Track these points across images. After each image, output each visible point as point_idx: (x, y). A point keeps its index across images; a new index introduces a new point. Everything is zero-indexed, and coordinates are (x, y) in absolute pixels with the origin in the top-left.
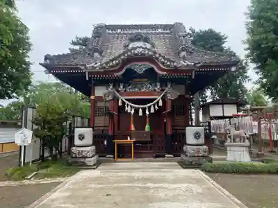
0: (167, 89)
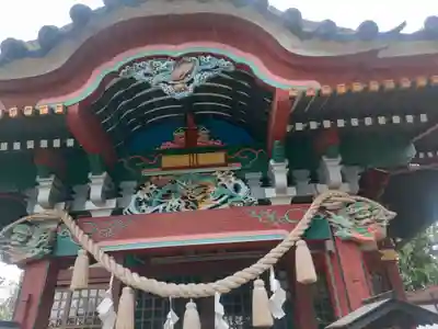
0: (323, 193)
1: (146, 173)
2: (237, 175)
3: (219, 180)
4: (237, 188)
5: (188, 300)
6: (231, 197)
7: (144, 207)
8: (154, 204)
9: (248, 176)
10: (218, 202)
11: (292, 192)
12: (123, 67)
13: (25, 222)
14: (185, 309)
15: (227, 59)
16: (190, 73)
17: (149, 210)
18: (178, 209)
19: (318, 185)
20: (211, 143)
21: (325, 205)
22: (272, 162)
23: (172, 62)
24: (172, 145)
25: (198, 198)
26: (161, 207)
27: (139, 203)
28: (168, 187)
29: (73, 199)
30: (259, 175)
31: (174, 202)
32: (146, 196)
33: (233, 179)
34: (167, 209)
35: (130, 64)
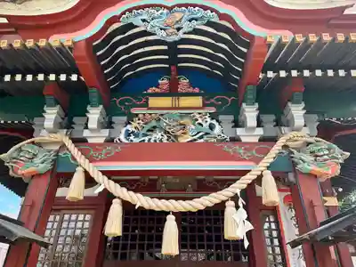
1: (135, 111)
2: (213, 116)
3: (197, 120)
4: (212, 127)
5: (168, 213)
6: (207, 134)
7: (132, 138)
8: (140, 136)
9: (221, 117)
10: (195, 137)
11: (260, 131)
12: (124, 13)
13: (33, 143)
14: (166, 220)
15: (213, 10)
16: (180, 20)
17: (136, 140)
18: (161, 140)
19: (282, 128)
20: (191, 90)
21: (288, 143)
22: (244, 105)
23: (166, 11)
24: (157, 90)
25: (178, 133)
26: (147, 139)
27: (128, 134)
28: (154, 123)
29: (73, 128)
30: (231, 118)
31: (157, 135)
32: (134, 130)
33: (209, 120)
34: (152, 141)
35: (130, 10)
